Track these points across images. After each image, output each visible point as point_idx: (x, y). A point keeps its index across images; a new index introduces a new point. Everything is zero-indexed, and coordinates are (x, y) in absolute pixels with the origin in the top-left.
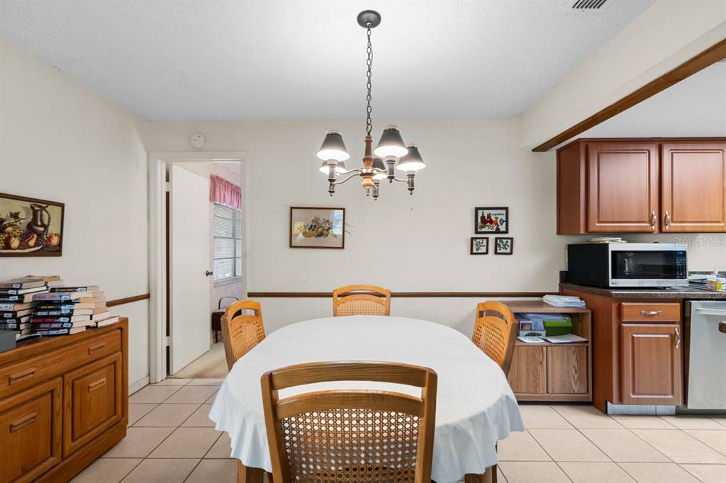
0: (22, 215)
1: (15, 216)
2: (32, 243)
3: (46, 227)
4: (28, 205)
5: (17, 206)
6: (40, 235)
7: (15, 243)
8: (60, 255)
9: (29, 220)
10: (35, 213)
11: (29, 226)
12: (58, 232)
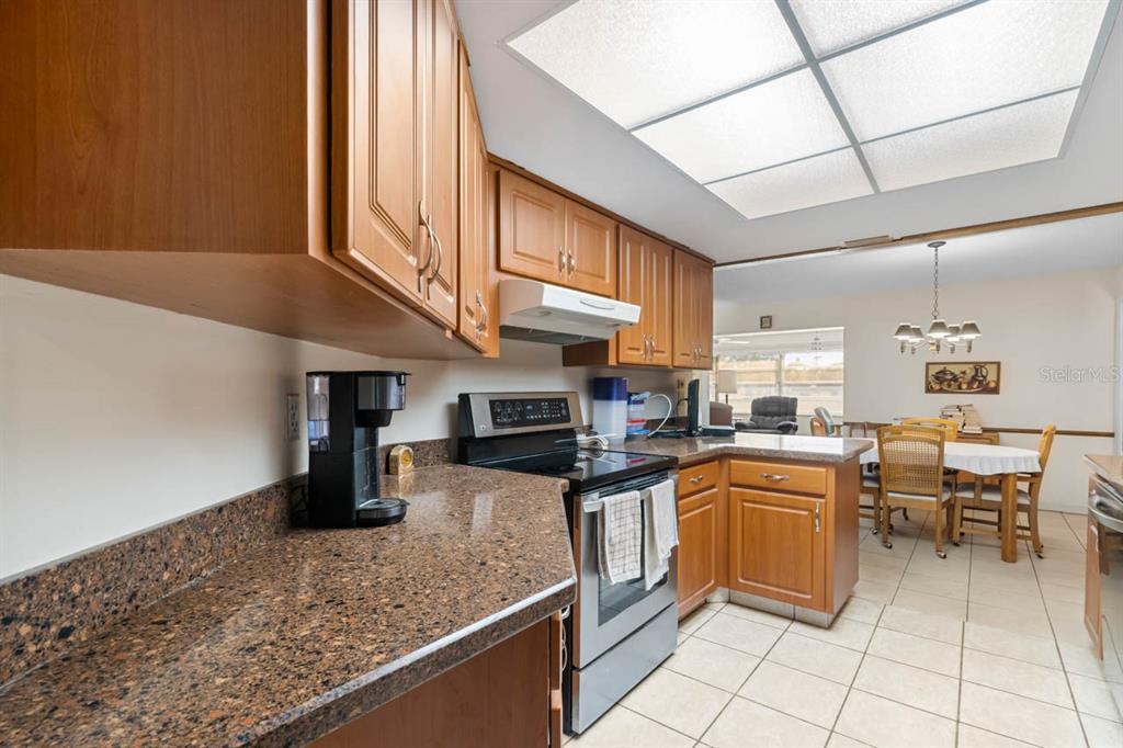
0: (968, 372)
1: (964, 373)
2: (975, 386)
3: (985, 377)
4: (971, 366)
5: (964, 368)
6: (980, 382)
7: (964, 386)
8: (998, 393)
9: (973, 373)
10: (977, 370)
11: (973, 377)
12: (995, 379)
